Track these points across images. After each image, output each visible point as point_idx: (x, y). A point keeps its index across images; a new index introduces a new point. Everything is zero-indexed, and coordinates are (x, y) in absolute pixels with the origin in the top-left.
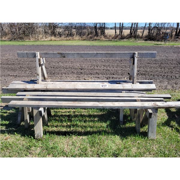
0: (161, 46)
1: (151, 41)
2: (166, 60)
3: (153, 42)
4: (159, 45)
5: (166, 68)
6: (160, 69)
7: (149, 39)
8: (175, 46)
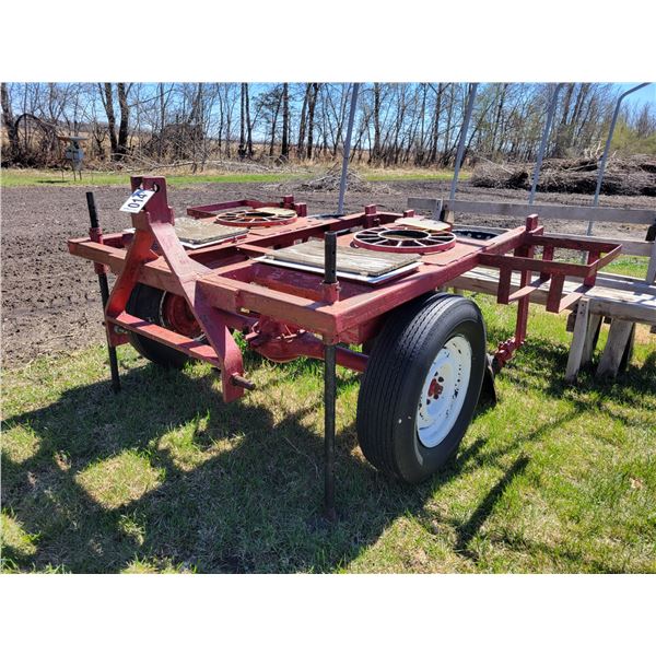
0: (66, 185)
1: (26, 167)
2: (63, 235)
3: (36, 172)
4: (57, 185)
5: (57, 268)
6: (34, 277)
7: (15, 162)
8: (115, 186)
